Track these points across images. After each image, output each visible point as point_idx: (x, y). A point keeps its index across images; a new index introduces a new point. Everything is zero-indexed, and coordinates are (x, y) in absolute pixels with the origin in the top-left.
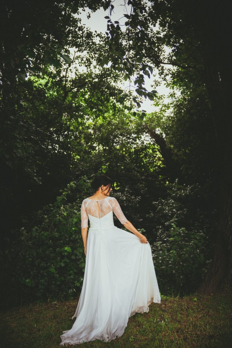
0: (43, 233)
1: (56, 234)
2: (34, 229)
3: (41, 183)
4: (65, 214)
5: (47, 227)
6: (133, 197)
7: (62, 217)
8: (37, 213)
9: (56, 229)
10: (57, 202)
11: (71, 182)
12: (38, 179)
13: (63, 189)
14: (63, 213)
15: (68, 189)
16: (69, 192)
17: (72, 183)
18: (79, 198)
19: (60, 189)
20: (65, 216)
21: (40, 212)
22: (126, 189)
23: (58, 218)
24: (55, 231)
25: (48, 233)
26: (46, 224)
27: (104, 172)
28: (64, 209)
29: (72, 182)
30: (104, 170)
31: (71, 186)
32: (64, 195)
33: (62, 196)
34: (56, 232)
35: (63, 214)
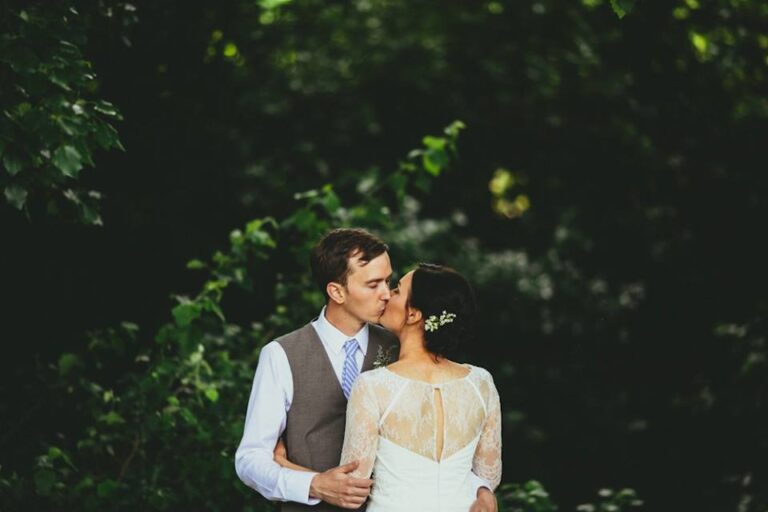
0: (88, 481)
1: (160, 493)
2: (44, 459)
3: (99, 221)
4: (212, 394)
5: (110, 450)
6: (598, 286)
7: (195, 410)
8: (52, 366)
9: (157, 470)
10: (170, 326)
11: (251, 219)
12: (85, 198)
13: (206, 257)
14: (200, 385)
15: (233, 256)
16: (239, 275)
17: (255, 229)
18: (283, 302)
19: (192, 257)
20: (207, 401)
21: (67, 360)
22: (562, 234)
23: (173, 409)
24: (155, 477)
25: (114, 484)
26: (104, 438)
27: (433, 168)
28: (204, 363)
29: (257, 223)
30: (433, 159)
31: (248, 242)
32: (213, 293)
33: (199, 298)
34: (160, 484)
35: (203, 394)
